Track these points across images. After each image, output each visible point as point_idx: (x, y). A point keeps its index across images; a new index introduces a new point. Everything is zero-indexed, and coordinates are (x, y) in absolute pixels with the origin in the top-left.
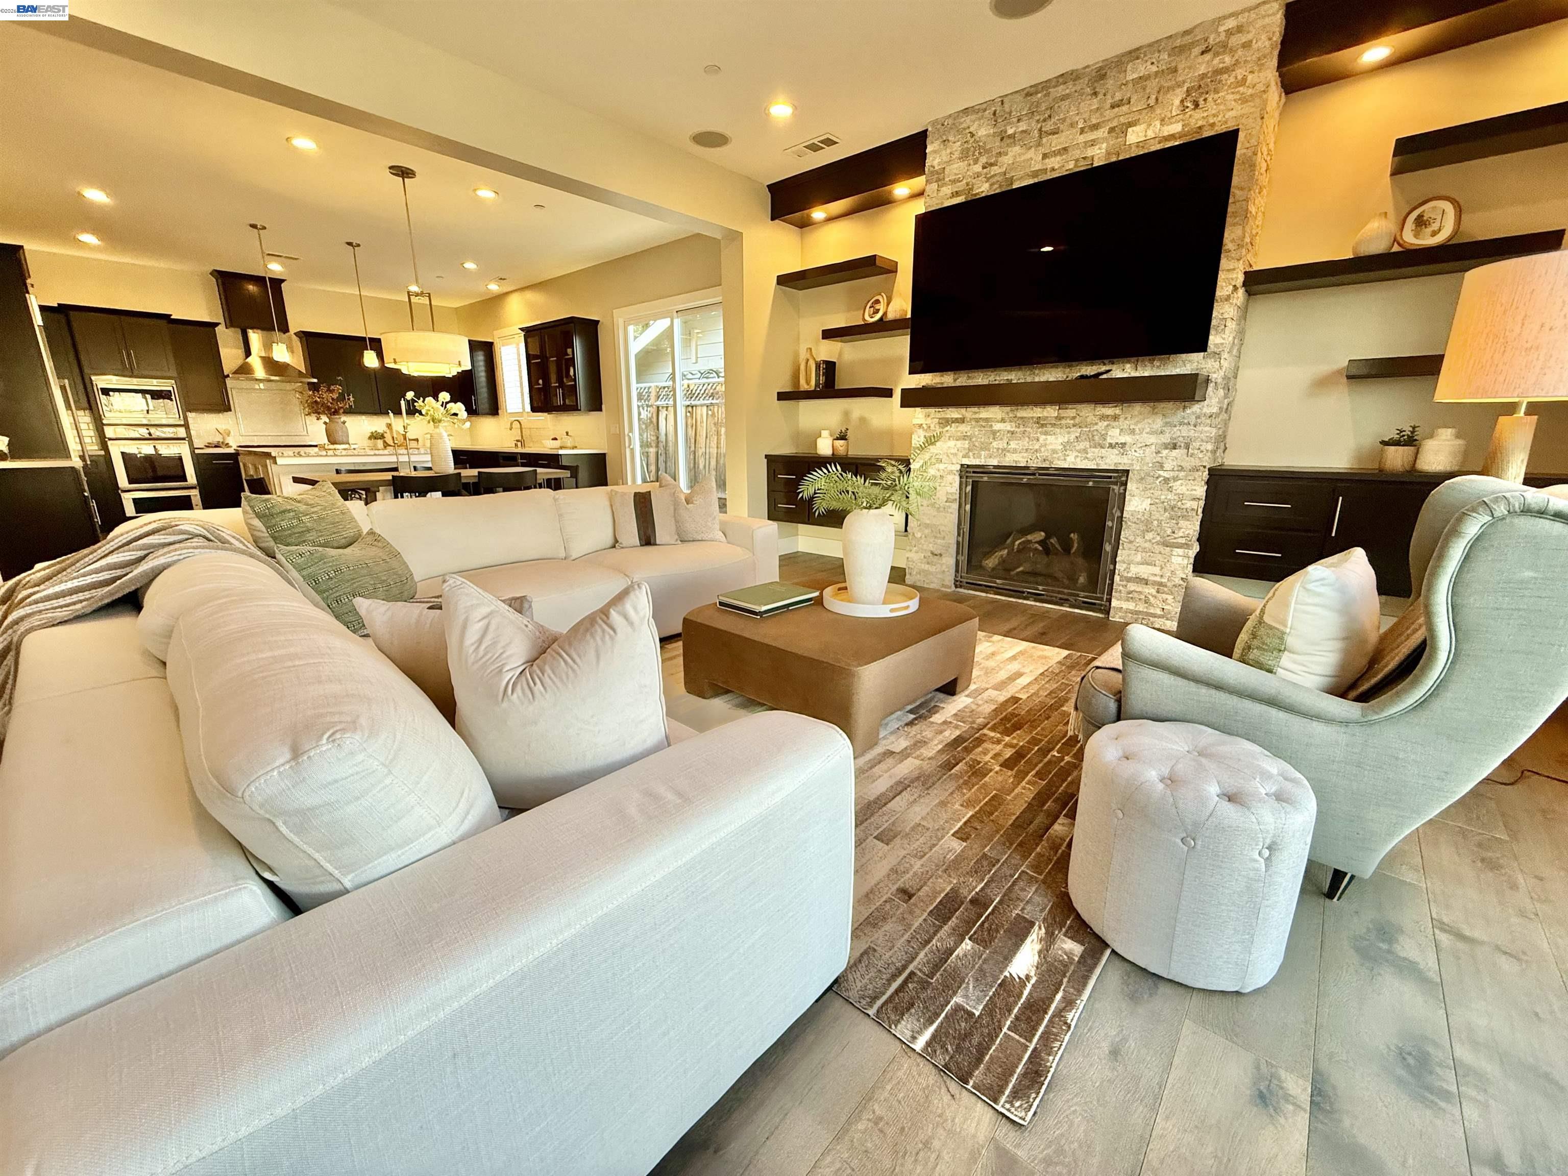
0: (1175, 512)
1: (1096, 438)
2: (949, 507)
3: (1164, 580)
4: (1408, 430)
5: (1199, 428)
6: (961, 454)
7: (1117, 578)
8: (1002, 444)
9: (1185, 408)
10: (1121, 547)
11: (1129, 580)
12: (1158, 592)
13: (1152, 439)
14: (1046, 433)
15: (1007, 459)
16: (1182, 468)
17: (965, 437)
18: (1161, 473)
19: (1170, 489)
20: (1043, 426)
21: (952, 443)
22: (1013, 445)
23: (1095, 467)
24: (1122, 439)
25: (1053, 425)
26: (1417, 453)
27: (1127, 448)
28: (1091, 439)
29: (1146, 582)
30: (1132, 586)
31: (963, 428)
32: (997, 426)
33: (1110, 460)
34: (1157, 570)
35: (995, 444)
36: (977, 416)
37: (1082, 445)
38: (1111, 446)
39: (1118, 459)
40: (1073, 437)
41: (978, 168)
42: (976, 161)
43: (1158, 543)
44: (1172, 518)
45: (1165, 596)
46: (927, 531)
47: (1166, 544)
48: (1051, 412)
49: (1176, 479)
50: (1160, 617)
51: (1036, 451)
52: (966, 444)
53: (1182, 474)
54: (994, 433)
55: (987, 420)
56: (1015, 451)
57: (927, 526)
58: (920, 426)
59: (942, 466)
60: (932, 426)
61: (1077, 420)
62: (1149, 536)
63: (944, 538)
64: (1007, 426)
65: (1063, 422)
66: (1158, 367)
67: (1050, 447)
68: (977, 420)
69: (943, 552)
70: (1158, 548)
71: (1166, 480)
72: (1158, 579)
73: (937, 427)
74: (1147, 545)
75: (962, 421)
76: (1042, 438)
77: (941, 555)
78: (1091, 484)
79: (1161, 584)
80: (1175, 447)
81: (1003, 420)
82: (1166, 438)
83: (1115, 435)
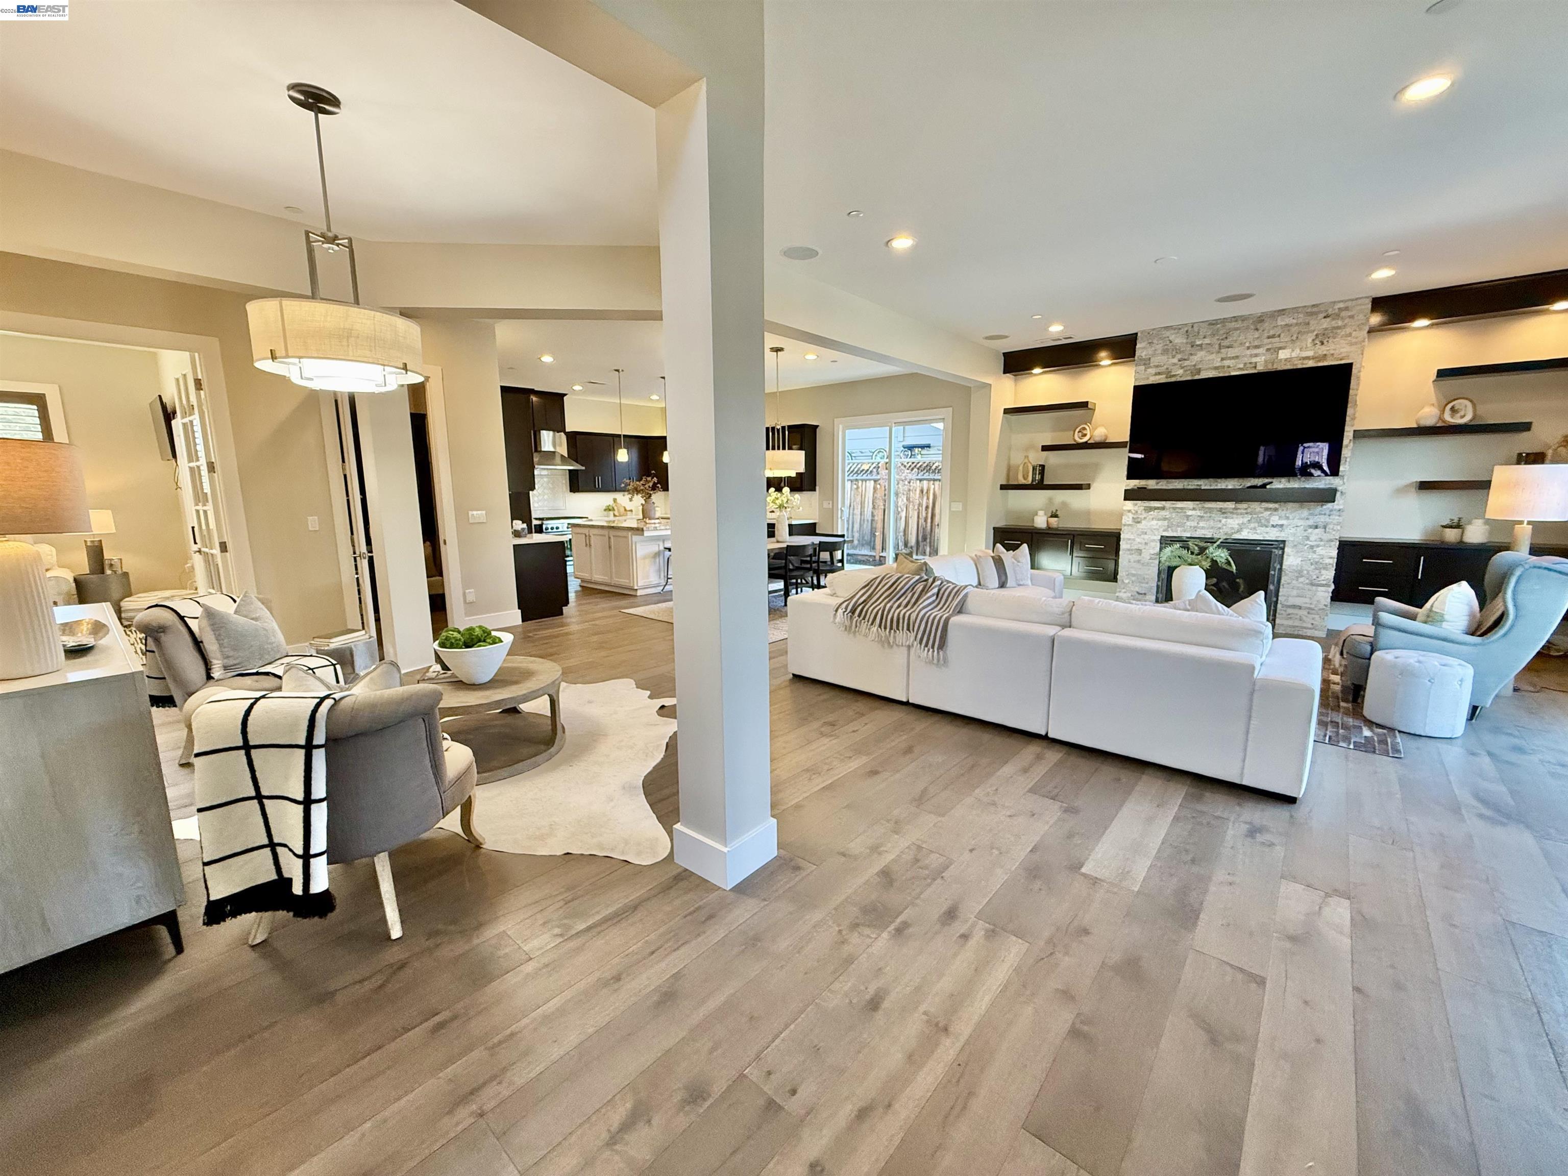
0: (1319, 566)
1: (1263, 521)
2: (1152, 563)
3: (1312, 606)
4: (1456, 520)
5: (1331, 517)
6: (1162, 529)
7: (1279, 606)
8: (1194, 524)
9: (1322, 506)
10: (1281, 587)
11: (1289, 607)
12: (1308, 613)
13: (1300, 523)
14: (1226, 518)
15: (1197, 533)
16: (1321, 540)
17: (1165, 519)
18: (1308, 542)
19: (1314, 552)
20: (1224, 513)
21: (1155, 522)
22: (1202, 524)
23: (1262, 539)
24: (1280, 522)
25: (1232, 513)
26: (1463, 533)
27: (1284, 527)
28: (1259, 522)
29: (1300, 608)
30: (1290, 611)
31: (1163, 513)
32: (1190, 513)
33: (1272, 535)
34: (1307, 600)
35: (1188, 524)
36: (1174, 506)
37: (1252, 525)
38: (1273, 526)
39: (1278, 534)
40: (1245, 520)
41: (1175, 360)
42: (1173, 357)
43: (1307, 584)
44: (1316, 569)
45: (1314, 616)
46: (1133, 579)
47: (1312, 584)
48: (1230, 505)
49: (1318, 546)
50: (1310, 629)
51: (1220, 528)
52: (1166, 523)
53: (1322, 543)
54: (1188, 517)
55: (1181, 508)
56: (1203, 528)
57: (1134, 575)
58: (1129, 511)
59: (1146, 537)
60: (1139, 512)
61: (1249, 510)
62: (1301, 580)
63: (1147, 583)
64: (1198, 513)
65: (1239, 511)
66: (1304, 481)
67: (1230, 526)
68: (1174, 509)
69: (1146, 592)
70: (1309, 587)
71: (1312, 547)
72: (1308, 606)
73: (1143, 512)
74: (1301, 585)
75: (1163, 508)
76: (1224, 521)
77: (1145, 594)
78: (1258, 548)
79: (1310, 608)
80: (1316, 527)
81: (1194, 509)
82: (1311, 522)
83: (1275, 520)
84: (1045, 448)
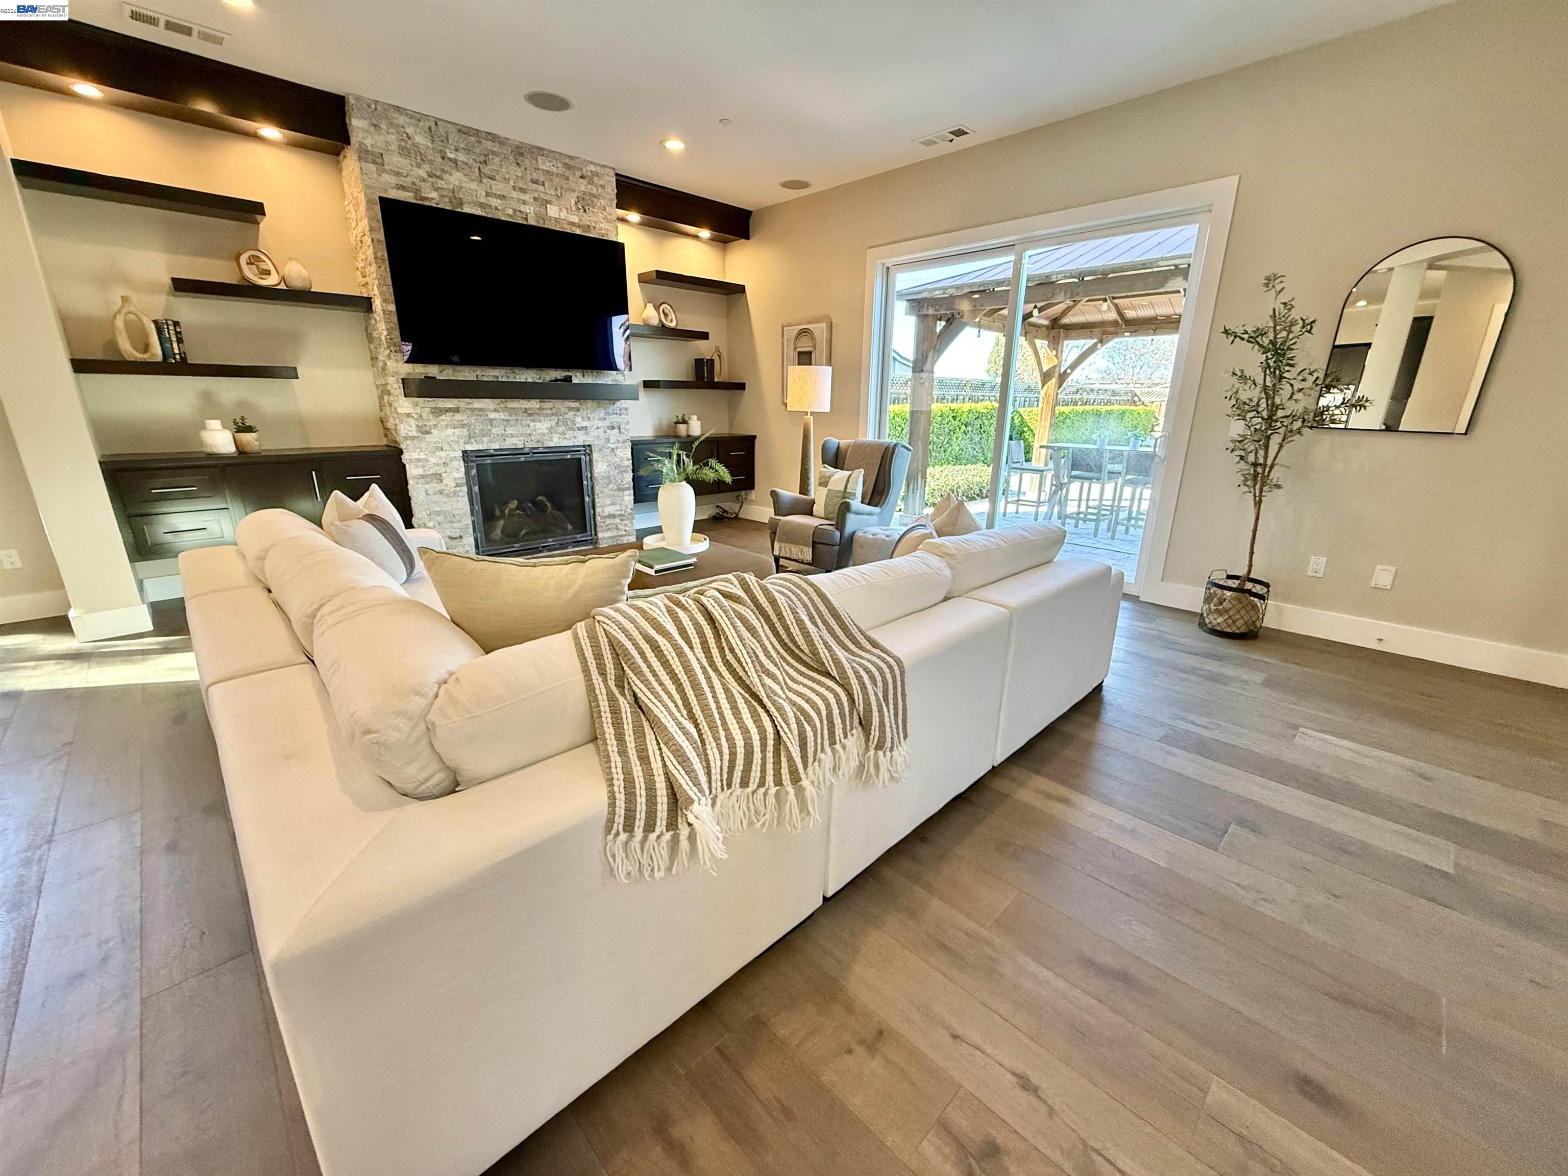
0: (621, 469)
1: (569, 423)
2: (460, 491)
3: (623, 512)
4: (680, 418)
5: (622, 416)
6: (462, 441)
7: (598, 518)
8: (500, 431)
9: (614, 404)
10: (596, 497)
11: (605, 517)
12: (621, 520)
13: (600, 424)
14: (533, 421)
15: (507, 443)
16: (619, 442)
17: (463, 426)
18: (609, 445)
19: (615, 455)
20: (530, 415)
21: (450, 431)
22: (510, 431)
23: (572, 444)
24: (585, 424)
25: (538, 414)
26: (688, 427)
27: (588, 430)
28: (566, 425)
29: (614, 516)
30: (608, 521)
31: (458, 417)
32: (492, 415)
33: (580, 439)
34: (618, 507)
35: (494, 430)
36: (470, 406)
37: (561, 429)
38: (579, 429)
39: (585, 438)
40: (554, 423)
41: (422, 173)
42: (419, 166)
43: (616, 490)
44: (619, 473)
45: (625, 522)
46: (439, 519)
47: (619, 490)
48: (534, 404)
49: (617, 448)
50: (624, 536)
51: (530, 435)
52: (465, 432)
53: (620, 445)
54: (491, 421)
55: (481, 410)
56: (512, 436)
57: (438, 513)
58: (409, 415)
59: (443, 454)
60: (424, 415)
61: (554, 411)
62: (611, 486)
63: (460, 521)
64: (501, 416)
65: (545, 412)
66: (596, 377)
67: (540, 431)
68: (473, 410)
69: (462, 534)
70: (616, 493)
71: (613, 449)
72: (619, 513)
73: (431, 416)
74: (611, 492)
75: (457, 410)
76: (532, 424)
77: (461, 537)
78: (569, 457)
79: (622, 515)
80: (613, 428)
81: (495, 410)
82: (607, 423)
83: (580, 422)
84: (182, 286)
